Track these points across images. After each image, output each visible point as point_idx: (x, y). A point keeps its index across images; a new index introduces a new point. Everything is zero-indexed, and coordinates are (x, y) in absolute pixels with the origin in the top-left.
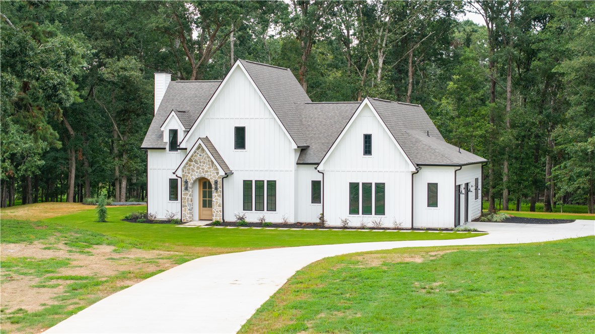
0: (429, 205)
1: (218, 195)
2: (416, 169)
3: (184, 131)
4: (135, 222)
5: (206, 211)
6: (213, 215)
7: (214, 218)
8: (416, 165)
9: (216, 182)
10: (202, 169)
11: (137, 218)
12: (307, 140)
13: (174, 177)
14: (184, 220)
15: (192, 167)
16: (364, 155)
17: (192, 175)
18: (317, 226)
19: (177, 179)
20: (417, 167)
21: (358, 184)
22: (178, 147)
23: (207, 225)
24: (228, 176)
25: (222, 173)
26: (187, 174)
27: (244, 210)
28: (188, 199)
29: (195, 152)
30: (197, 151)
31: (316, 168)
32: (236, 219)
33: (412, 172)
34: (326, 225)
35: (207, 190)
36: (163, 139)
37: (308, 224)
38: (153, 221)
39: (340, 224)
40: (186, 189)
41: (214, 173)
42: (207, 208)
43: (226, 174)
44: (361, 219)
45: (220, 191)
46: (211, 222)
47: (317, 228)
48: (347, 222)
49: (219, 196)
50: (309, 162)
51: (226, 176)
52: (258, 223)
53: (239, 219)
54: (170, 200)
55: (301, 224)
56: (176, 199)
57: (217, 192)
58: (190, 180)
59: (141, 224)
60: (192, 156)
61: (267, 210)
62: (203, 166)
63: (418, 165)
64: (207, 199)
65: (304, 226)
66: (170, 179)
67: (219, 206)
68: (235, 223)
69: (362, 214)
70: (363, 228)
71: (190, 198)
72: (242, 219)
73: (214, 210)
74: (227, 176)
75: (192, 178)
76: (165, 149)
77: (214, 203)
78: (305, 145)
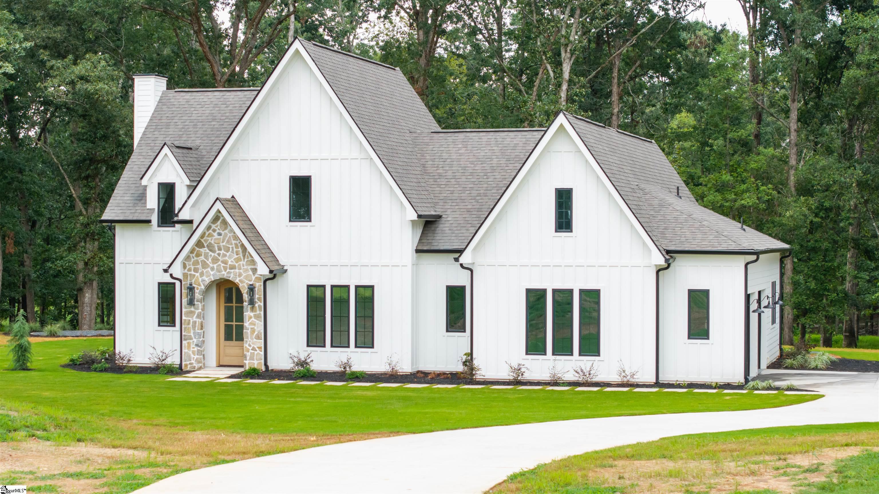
0: (691, 336)
1: (255, 315)
2: (666, 260)
3: (188, 186)
4: (89, 369)
5: (232, 348)
6: (244, 357)
7: (247, 362)
8: (664, 253)
9: (251, 289)
10: (223, 262)
11: (93, 362)
12: (436, 204)
13: (167, 279)
14: (186, 365)
15: (202, 258)
16: (556, 231)
17: (202, 274)
18: (459, 378)
19: (174, 284)
20: (667, 257)
21: (544, 291)
22: (176, 219)
23: (232, 377)
24: (275, 276)
25: (263, 270)
26: (193, 273)
27: (308, 346)
28: (195, 322)
29: (209, 228)
30: (213, 226)
31: (457, 260)
32: (292, 365)
33: (656, 265)
34: (479, 376)
35: (234, 305)
36: (145, 203)
37: (439, 375)
38: (125, 367)
39: (506, 374)
40: (191, 303)
41: (247, 270)
42: (234, 343)
43: (271, 272)
44: (551, 364)
45: (259, 306)
46: (241, 370)
47: (459, 384)
48: (523, 370)
49: (257, 317)
50: (442, 248)
51: (271, 276)
52: (338, 372)
53: (297, 364)
54: (159, 325)
55: (426, 374)
56: (173, 324)
57: (253, 309)
58: (200, 285)
59: (99, 374)
60: (203, 236)
61: (356, 347)
62: (225, 256)
63: (668, 252)
64: (234, 323)
65: (432, 378)
66: (159, 284)
67: (258, 338)
68: (289, 372)
69: (553, 354)
70: (555, 383)
71: (198, 321)
72: (303, 363)
73: (246, 345)
74: (273, 275)
75: (203, 281)
76: (149, 221)
77: (247, 332)
78: (433, 213)
